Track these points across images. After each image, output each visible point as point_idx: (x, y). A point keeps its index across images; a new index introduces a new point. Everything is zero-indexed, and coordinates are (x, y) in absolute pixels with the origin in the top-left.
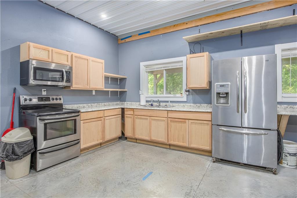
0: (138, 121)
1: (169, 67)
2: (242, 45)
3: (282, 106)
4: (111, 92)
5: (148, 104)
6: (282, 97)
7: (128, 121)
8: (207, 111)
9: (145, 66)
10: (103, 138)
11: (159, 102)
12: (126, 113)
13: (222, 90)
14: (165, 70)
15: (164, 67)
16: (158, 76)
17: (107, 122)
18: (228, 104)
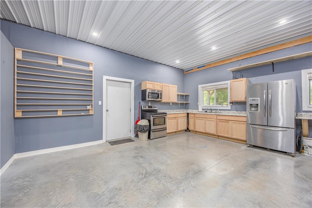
0: (197, 121)
1: (218, 87)
2: (273, 71)
3: (308, 114)
4: (180, 103)
5: (203, 111)
6: (308, 107)
7: (191, 121)
8: (244, 115)
9: (201, 87)
10: (177, 129)
11: (211, 110)
12: (189, 116)
13: (254, 103)
14: (216, 89)
15: (215, 88)
16: (211, 92)
17: (179, 120)
18: (258, 111)
